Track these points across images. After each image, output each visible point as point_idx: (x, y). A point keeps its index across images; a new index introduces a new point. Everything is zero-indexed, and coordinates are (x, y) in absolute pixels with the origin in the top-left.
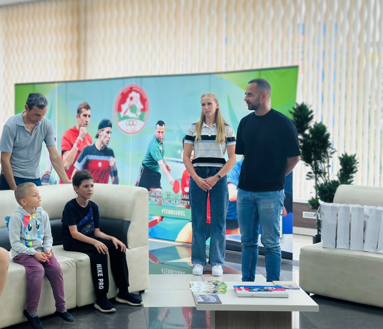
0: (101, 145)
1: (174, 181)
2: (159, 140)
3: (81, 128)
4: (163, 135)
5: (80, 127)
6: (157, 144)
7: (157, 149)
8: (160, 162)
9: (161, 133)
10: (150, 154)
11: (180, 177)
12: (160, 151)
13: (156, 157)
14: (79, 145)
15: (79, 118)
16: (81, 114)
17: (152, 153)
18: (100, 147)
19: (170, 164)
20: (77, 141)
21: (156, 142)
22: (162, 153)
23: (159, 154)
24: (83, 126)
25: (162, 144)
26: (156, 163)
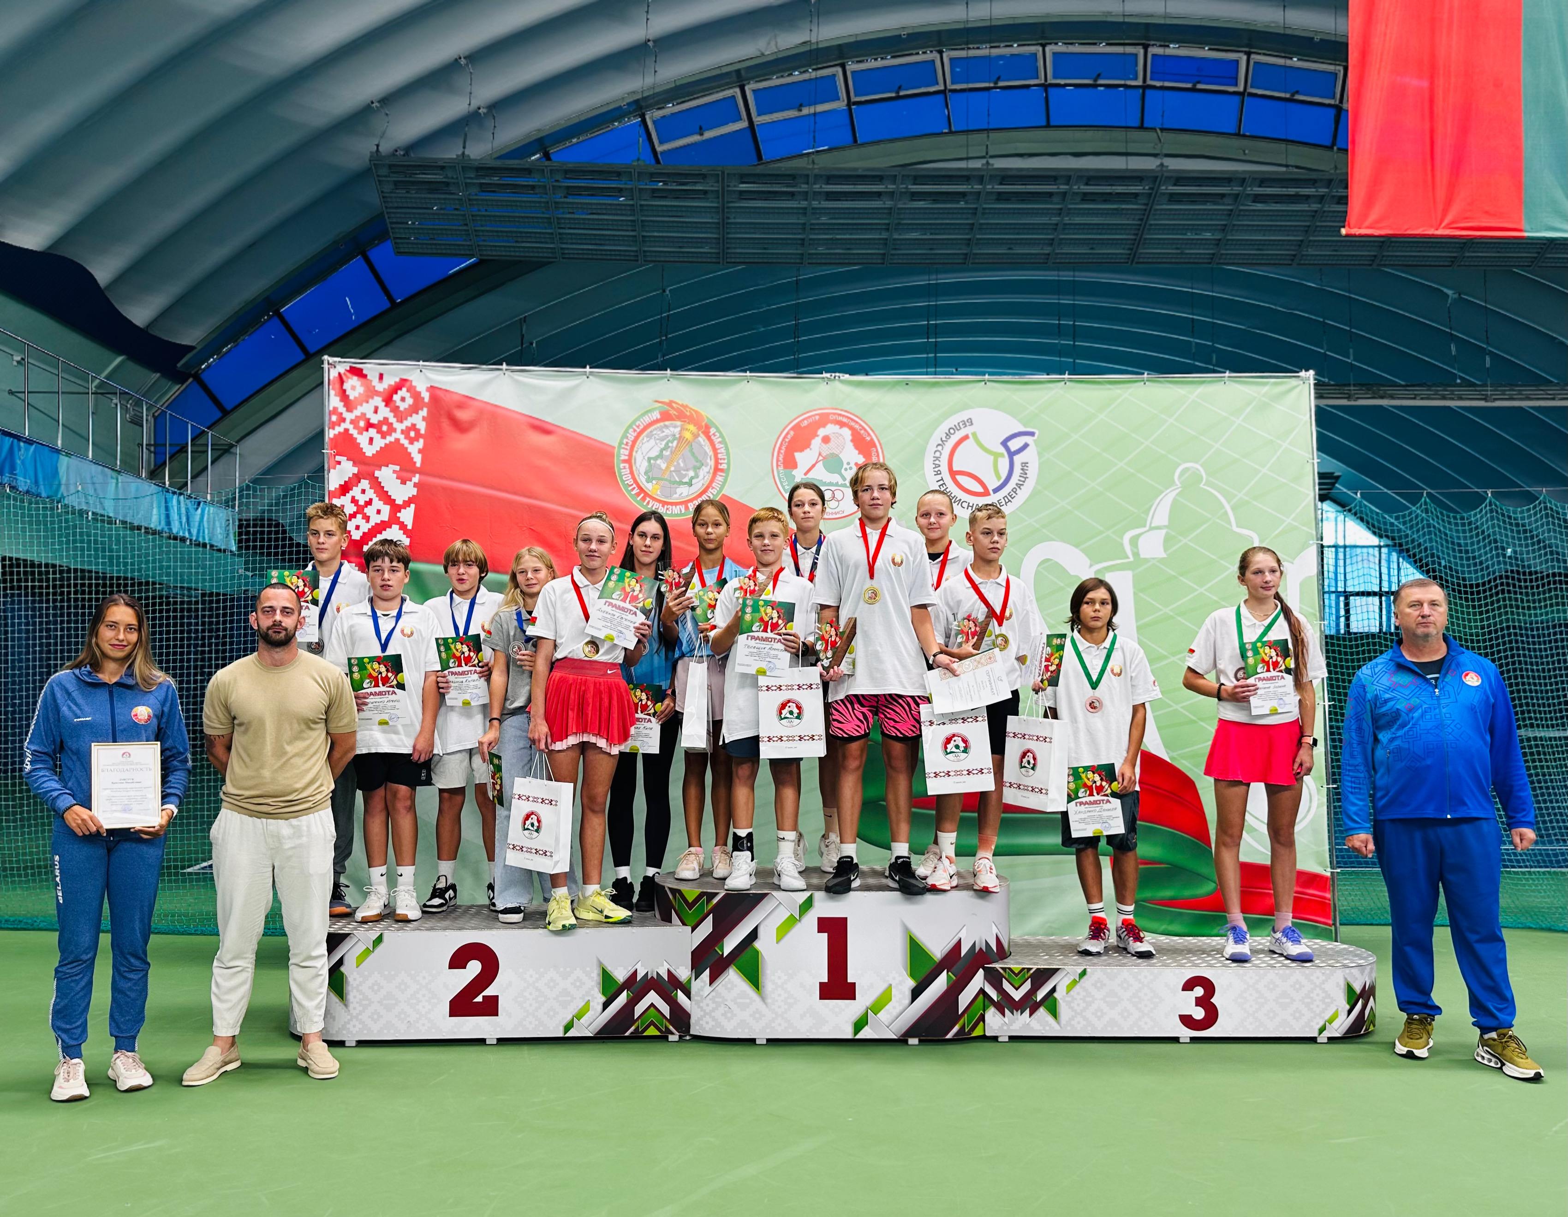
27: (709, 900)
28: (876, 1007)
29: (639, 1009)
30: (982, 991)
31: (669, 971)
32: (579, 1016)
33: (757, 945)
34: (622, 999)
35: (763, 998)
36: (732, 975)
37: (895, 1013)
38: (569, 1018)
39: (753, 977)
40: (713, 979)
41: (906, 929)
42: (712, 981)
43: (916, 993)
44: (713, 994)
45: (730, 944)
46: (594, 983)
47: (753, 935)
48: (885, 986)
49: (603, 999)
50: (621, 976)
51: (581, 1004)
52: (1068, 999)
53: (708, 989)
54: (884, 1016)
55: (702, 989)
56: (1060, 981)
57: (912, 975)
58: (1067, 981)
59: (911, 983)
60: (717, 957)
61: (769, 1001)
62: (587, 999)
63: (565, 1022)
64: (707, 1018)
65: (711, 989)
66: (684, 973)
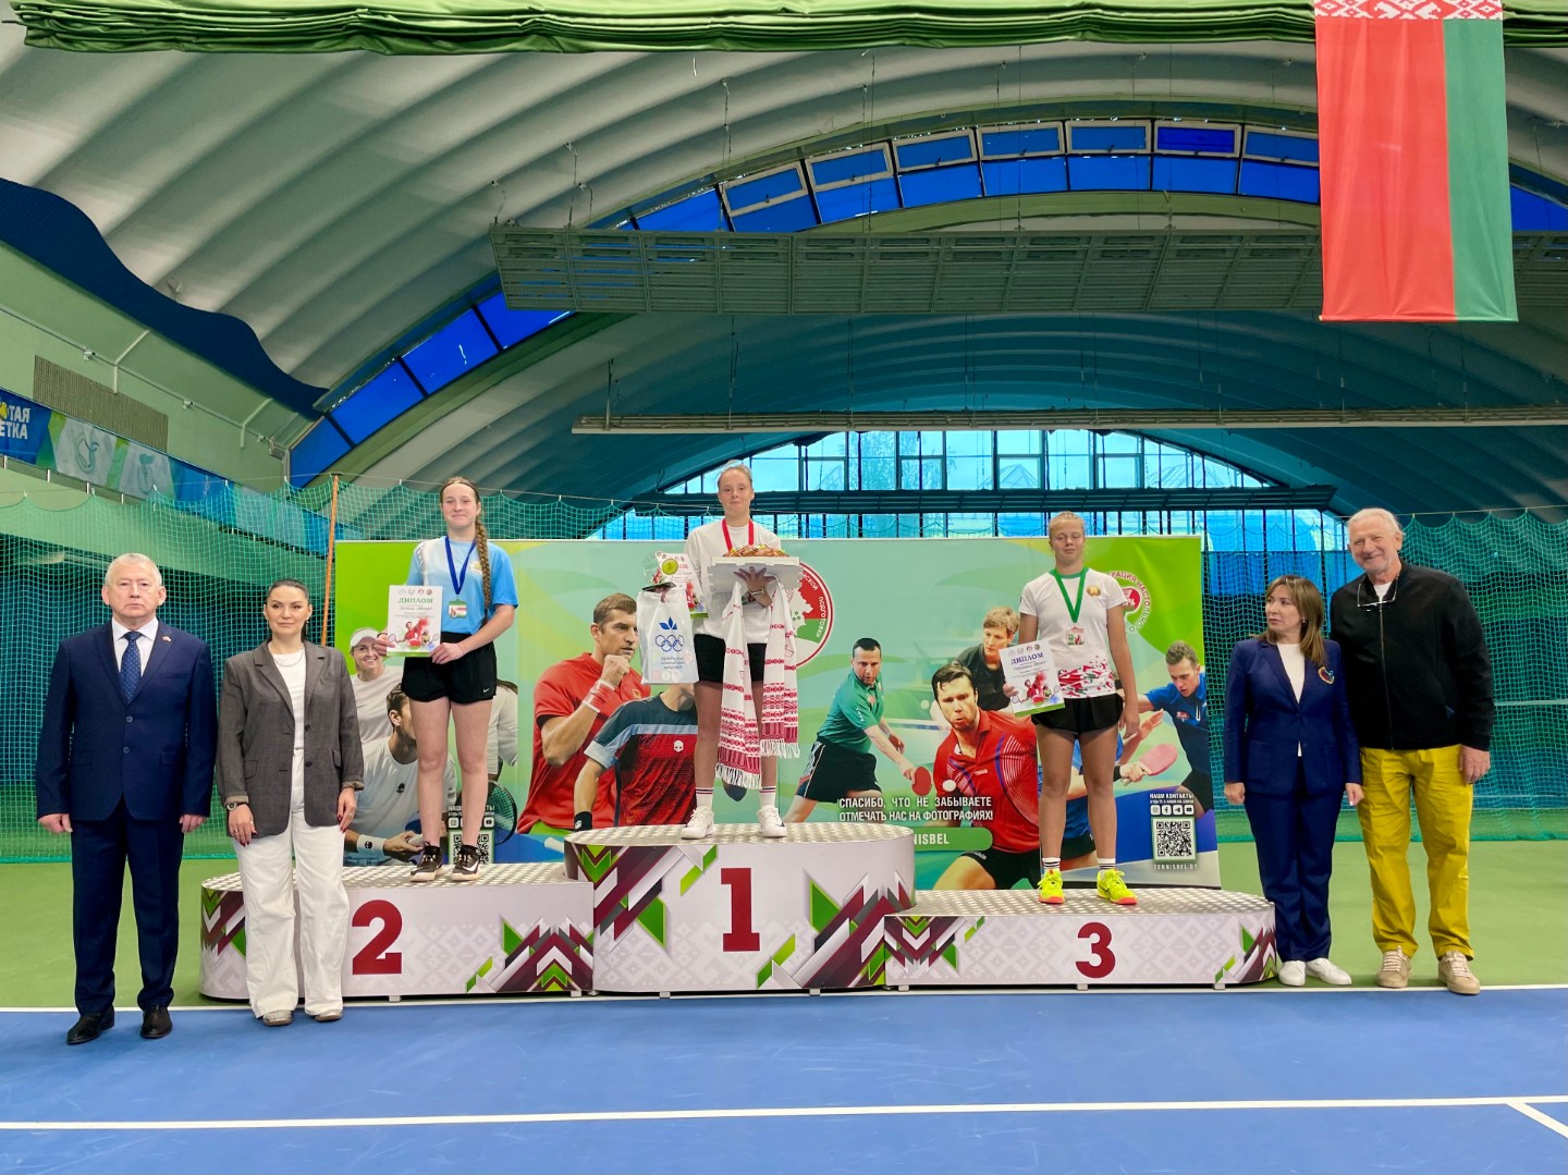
0: (679, 698)
1: (915, 770)
2: (864, 682)
3: (608, 657)
4: (875, 672)
5: (605, 655)
6: (860, 691)
7: (862, 702)
8: (872, 731)
9: (869, 667)
10: (841, 714)
11: (929, 759)
12: (870, 706)
13: (858, 718)
14: (600, 701)
15: (599, 632)
16: (605, 622)
17: (846, 711)
18: (676, 703)
19: (900, 734)
20: (595, 689)
21: (855, 686)
22: (877, 711)
23: (868, 712)
24: (617, 653)
25: (874, 689)
26: (860, 734)
27: (613, 854)
28: (780, 957)
29: (541, 965)
30: (883, 939)
31: (571, 927)
32: (481, 972)
33: (661, 897)
34: (525, 954)
35: (667, 951)
36: (636, 929)
37: (799, 962)
38: (471, 975)
39: (658, 930)
40: (617, 933)
41: (809, 879)
42: (616, 936)
43: (819, 942)
44: (618, 948)
45: (634, 898)
46: (496, 941)
47: (658, 888)
48: (786, 936)
49: (505, 955)
50: (523, 932)
51: (483, 961)
52: (967, 947)
53: (613, 943)
54: (787, 966)
55: (607, 944)
56: (959, 930)
57: (815, 924)
58: (965, 929)
59: (814, 933)
60: (621, 911)
61: (673, 954)
62: (490, 955)
63: (468, 979)
64: (612, 973)
65: (616, 943)
66: (586, 928)
